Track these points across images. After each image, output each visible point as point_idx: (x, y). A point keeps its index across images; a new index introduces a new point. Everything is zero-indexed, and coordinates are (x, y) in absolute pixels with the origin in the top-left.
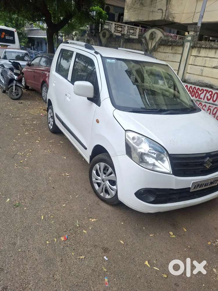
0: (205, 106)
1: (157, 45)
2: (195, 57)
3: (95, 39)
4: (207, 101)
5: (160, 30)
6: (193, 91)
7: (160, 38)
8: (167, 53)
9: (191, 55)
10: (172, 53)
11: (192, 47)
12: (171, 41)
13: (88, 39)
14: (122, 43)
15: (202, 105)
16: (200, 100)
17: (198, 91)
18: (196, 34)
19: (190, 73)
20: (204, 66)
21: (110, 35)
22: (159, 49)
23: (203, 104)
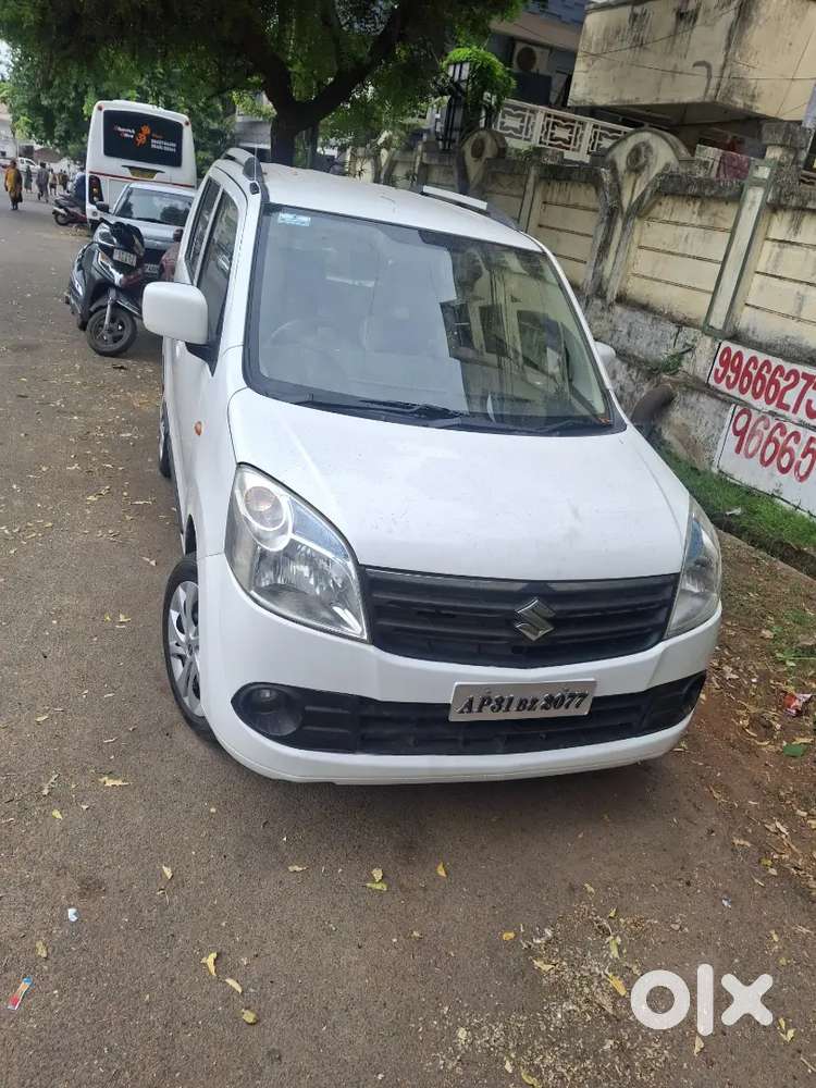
0: (796, 435)
1: (649, 192)
2: (779, 246)
3: (447, 163)
4: (808, 421)
5: (666, 139)
6: (760, 376)
7: (664, 169)
8: (684, 224)
9: (767, 239)
10: (701, 227)
11: (773, 207)
12: (700, 182)
13: (425, 161)
14: (531, 180)
15: (783, 433)
16: (781, 411)
17: (777, 377)
18: (792, 157)
19: (757, 308)
20: (808, 283)
21: (499, 149)
22: (657, 208)
23: (791, 428)
